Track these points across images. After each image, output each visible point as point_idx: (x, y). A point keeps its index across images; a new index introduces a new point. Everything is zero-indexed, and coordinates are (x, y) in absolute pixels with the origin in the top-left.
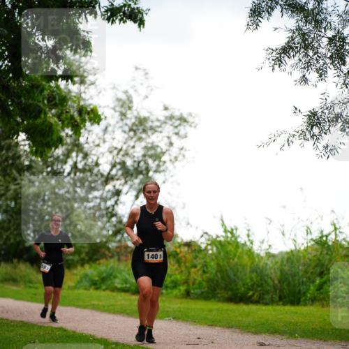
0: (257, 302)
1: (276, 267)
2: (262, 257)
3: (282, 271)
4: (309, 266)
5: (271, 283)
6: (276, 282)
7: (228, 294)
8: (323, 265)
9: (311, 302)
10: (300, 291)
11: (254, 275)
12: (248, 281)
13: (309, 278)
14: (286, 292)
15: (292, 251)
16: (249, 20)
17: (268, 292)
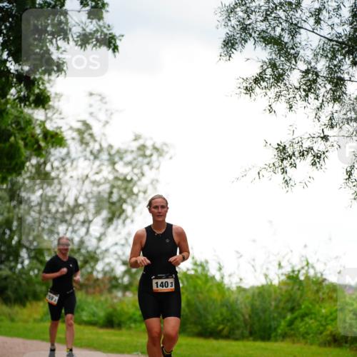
0: (227, 337)
1: (247, 301)
2: (232, 292)
3: (253, 306)
4: (280, 301)
5: (242, 318)
6: (247, 317)
7: (198, 329)
8: (294, 300)
9: (281, 338)
10: (270, 326)
11: (224, 310)
12: (218, 316)
13: (280, 314)
14: (256, 327)
15: (263, 286)
16: (221, 50)
17: (238, 327)
